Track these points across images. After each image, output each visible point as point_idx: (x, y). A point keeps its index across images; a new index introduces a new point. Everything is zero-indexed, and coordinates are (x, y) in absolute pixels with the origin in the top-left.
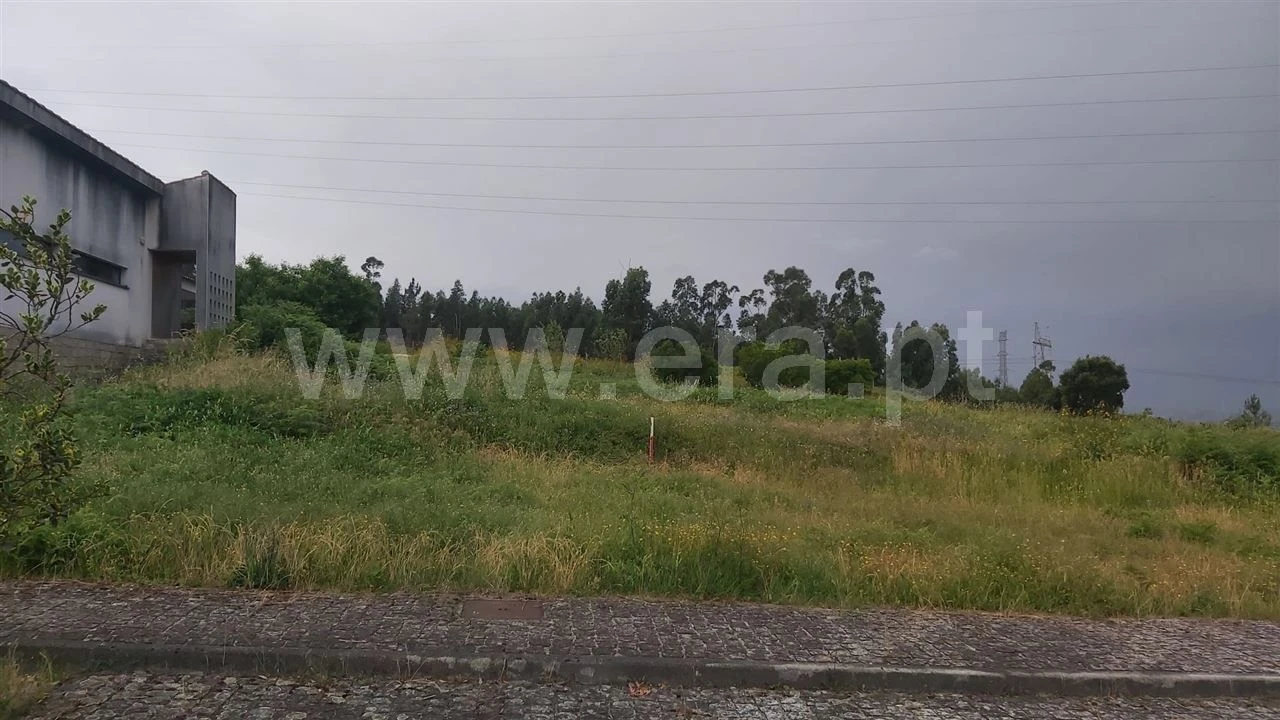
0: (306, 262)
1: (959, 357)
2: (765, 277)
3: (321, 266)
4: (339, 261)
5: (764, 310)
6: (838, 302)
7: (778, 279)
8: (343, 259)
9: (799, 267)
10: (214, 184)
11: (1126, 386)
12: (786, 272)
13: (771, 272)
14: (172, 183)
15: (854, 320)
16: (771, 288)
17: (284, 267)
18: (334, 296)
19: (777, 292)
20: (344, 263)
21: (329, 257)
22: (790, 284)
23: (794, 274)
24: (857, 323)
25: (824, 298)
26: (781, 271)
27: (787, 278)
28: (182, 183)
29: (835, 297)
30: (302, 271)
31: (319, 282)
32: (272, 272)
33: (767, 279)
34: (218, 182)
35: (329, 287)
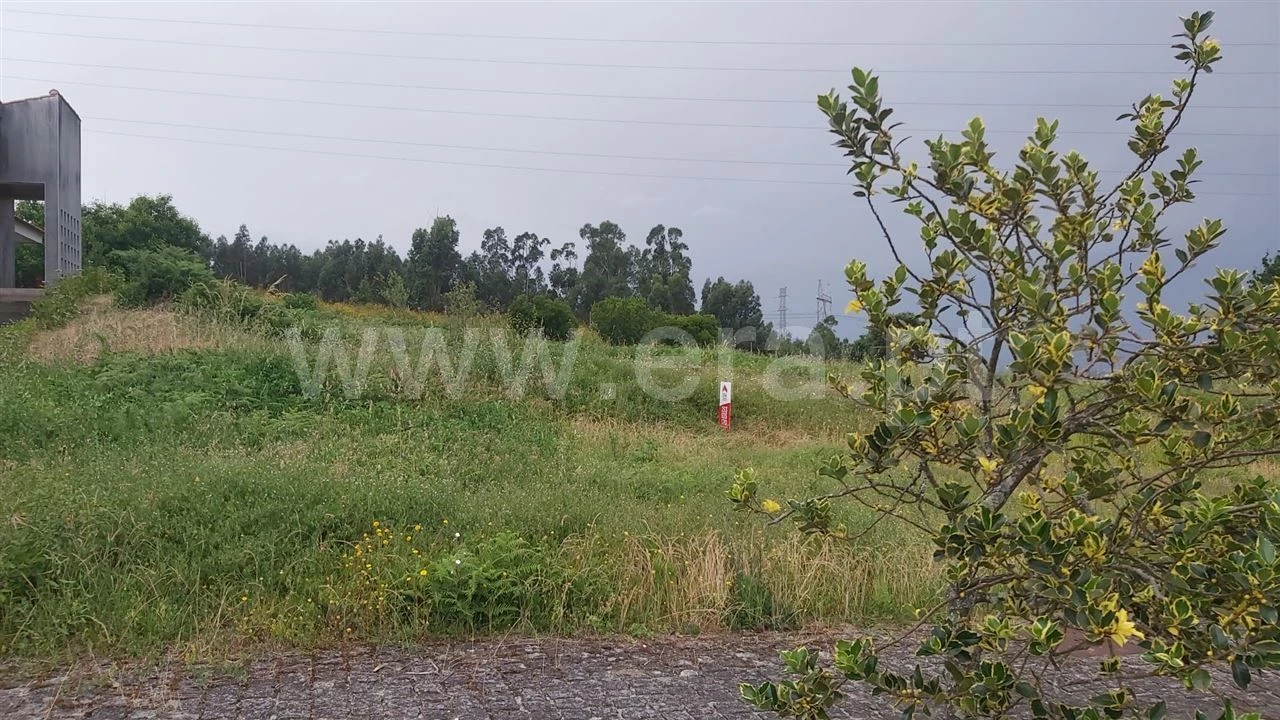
0: (125, 204)
1: (763, 313)
2: (581, 230)
3: (142, 205)
4: (164, 200)
5: (579, 265)
6: (650, 257)
7: (594, 233)
8: (169, 198)
9: (613, 221)
10: (63, 106)
12: (602, 225)
13: (587, 226)
14: (12, 103)
15: (665, 276)
16: (587, 242)
19: (593, 246)
20: (171, 203)
21: (153, 196)
22: (603, 237)
23: (609, 228)
24: (669, 279)
25: (638, 251)
26: (596, 225)
27: (602, 233)
28: (24, 104)
29: (647, 252)
30: (119, 212)
31: (143, 223)
33: (583, 233)
34: (67, 104)
35: (155, 230)
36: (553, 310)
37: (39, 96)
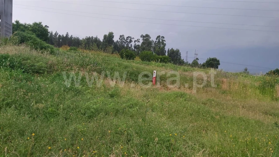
0: (31, 23)
1: (181, 56)
3: (36, 24)
4: (40, 23)
5: (140, 44)
6: (156, 43)
7: (144, 37)
8: (41, 23)
9: (148, 34)
11: (219, 64)
12: (146, 35)
13: (142, 35)
15: (160, 47)
16: (142, 39)
17: (25, 24)
18: (39, 33)
19: (143, 40)
20: (42, 24)
21: (38, 22)
22: (146, 38)
23: (147, 36)
24: (160, 48)
25: (153, 42)
26: (144, 35)
29: (156, 41)
30: (30, 26)
31: (35, 28)
32: (22, 25)
33: (141, 37)
35: (38, 30)
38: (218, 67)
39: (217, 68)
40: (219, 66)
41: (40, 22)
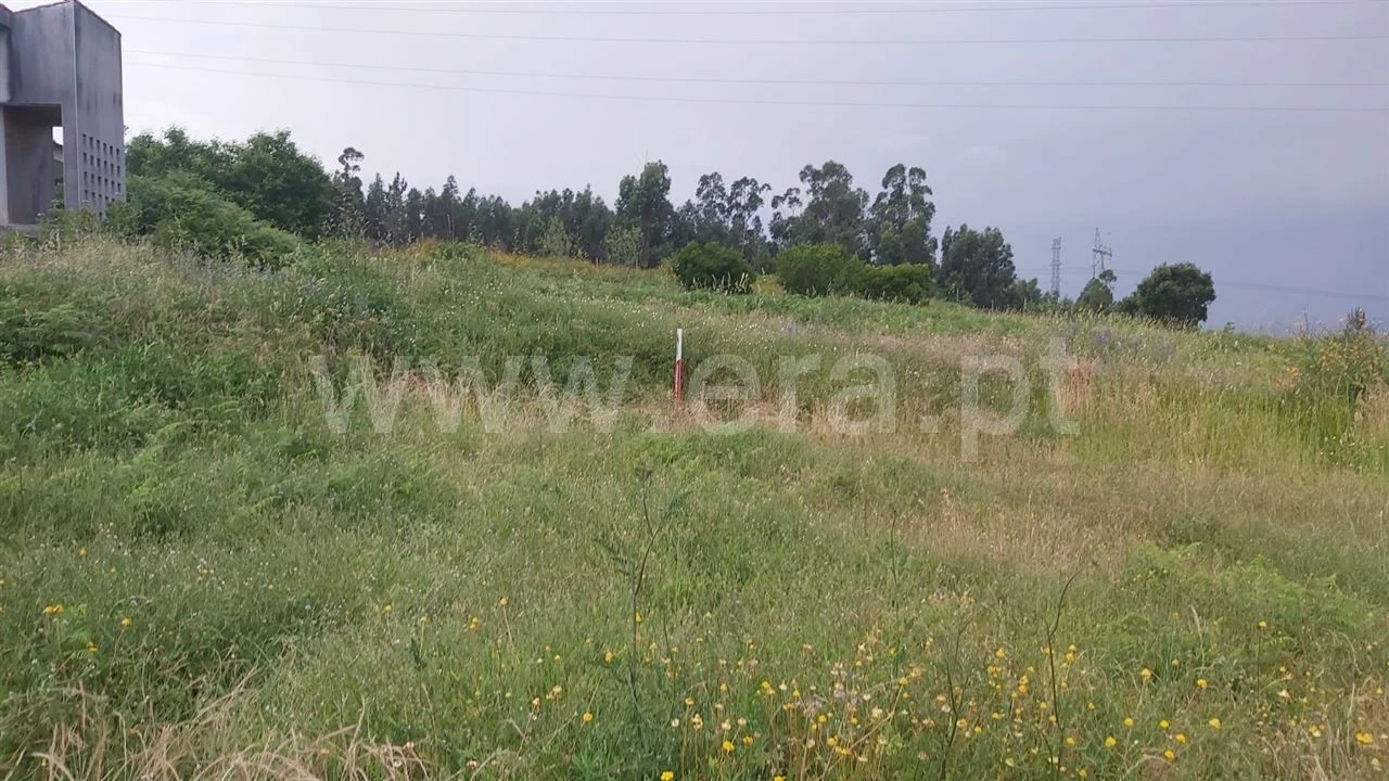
0: (243, 140)
2: (801, 173)
3: (262, 142)
4: (283, 136)
5: (799, 212)
6: (885, 202)
7: (816, 175)
9: (838, 161)
10: (84, 16)
11: (1211, 296)
12: (825, 165)
13: (808, 167)
14: (22, 12)
15: (902, 223)
16: (808, 186)
17: (216, 145)
18: (279, 181)
19: (814, 190)
20: (290, 140)
22: (830, 179)
23: (832, 169)
24: (904, 227)
25: (868, 198)
26: (818, 166)
27: (825, 174)
28: (37, 12)
29: (881, 196)
30: (239, 150)
31: (260, 161)
32: (199, 149)
33: (803, 176)
34: (90, 12)
35: (273, 169)
36: (725, 259)
37: (52, 3)
38: (1205, 309)
39: (1203, 315)
40: (1211, 308)
41: (282, 129)
